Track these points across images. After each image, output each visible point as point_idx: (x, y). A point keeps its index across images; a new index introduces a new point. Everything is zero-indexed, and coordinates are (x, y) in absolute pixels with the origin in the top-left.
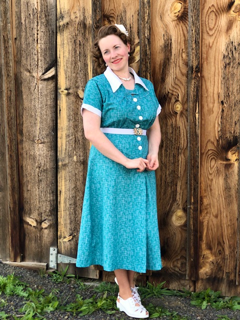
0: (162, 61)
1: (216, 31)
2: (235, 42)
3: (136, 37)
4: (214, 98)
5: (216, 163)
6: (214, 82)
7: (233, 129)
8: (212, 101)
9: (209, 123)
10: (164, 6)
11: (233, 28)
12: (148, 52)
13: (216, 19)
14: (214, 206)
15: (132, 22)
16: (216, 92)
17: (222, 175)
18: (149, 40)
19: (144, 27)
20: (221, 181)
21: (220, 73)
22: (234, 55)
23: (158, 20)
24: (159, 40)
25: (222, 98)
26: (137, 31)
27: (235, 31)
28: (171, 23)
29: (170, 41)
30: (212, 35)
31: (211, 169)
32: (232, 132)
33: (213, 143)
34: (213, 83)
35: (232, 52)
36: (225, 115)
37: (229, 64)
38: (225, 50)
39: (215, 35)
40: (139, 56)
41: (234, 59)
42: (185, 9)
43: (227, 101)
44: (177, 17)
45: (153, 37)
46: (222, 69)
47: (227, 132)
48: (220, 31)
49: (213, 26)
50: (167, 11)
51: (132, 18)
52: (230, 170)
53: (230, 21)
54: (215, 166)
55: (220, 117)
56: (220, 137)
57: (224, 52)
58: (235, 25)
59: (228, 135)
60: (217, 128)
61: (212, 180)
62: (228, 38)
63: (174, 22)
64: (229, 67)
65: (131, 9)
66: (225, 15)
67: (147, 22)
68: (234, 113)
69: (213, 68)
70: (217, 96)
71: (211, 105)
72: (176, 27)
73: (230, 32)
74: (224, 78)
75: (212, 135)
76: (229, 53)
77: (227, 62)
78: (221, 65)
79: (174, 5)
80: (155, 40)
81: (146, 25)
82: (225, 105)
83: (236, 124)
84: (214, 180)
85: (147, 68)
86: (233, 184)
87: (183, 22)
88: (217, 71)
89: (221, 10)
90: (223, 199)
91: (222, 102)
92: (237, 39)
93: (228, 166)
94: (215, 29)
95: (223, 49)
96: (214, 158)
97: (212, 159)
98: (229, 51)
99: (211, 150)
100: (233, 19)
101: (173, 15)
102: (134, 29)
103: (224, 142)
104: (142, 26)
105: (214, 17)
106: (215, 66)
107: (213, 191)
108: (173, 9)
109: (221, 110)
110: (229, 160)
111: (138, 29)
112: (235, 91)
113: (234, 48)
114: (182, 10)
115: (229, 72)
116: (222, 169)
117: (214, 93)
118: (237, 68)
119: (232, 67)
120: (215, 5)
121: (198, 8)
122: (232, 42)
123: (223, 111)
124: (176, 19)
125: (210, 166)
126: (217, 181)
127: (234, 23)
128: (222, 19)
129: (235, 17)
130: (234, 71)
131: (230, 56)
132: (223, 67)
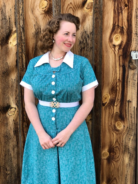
0: (34, 45)
2: (88, 32)
3: (14, 26)
10: (34, 2)
11: (86, 20)
12: (23, 38)
13: (74, 14)
15: (10, 14)
18: (23, 28)
19: (19, 18)
22: (88, 41)
23: (30, 13)
24: (31, 29)
26: (14, 22)
27: (88, 23)
28: (40, 15)
29: (39, 30)
35: (86, 39)
38: (81, 37)
40: (16, 41)
41: (88, 44)
42: (50, 5)
44: (44, 11)
45: (27, 26)
46: (79, 52)
50: (37, 6)
51: (10, 11)
53: (84, 15)
57: (80, 39)
62: (83, 28)
63: (42, 15)
64: (84, 50)
65: (9, 4)
66: (80, 11)
67: (21, 15)
72: (44, 19)
76: (83, 40)
77: (83, 46)
78: (78, 48)
79: (42, 2)
80: (28, 29)
81: (21, 17)
85: (23, 50)
87: (49, 16)
89: (77, 7)
92: (89, 29)
95: (79, 36)
100: (86, 14)
101: (41, 9)
102: (12, 20)
104: (18, 18)
105: (72, 12)
106: (74, 50)
108: (41, 5)
111: (15, 20)
113: (87, 36)
114: (48, 6)
115: (84, 54)
118: (90, 51)
119: (86, 50)
120: (73, 3)
121: (59, 5)
122: (86, 32)
124: (44, 12)
127: (87, 17)
128: (78, 14)
129: (87, 12)
130: (88, 53)
131: (84, 42)
132: (79, 50)
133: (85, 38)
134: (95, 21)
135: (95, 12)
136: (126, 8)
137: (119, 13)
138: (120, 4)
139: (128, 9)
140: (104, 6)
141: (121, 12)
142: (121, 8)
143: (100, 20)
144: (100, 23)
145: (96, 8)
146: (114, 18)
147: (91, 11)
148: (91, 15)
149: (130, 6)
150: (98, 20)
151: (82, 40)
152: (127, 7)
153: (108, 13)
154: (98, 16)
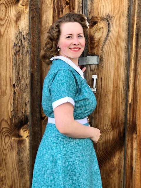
1: (7, 22)
2: (23, 33)
4: (6, 81)
5: (9, 139)
6: (7, 67)
7: (23, 109)
8: (5, 84)
9: (3, 104)
11: (21, 19)
13: (6, 11)
14: (8, 178)
16: (8, 76)
17: (16, 150)
20: (15, 155)
21: (11, 59)
22: (23, 44)
25: (14, 82)
27: (23, 22)
30: (3, 25)
31: (5, 144)
32: (23, 112)
33: (7, 122)
34: (5, 68)
35: (22, 41)
36: (17, 96)
37: (19, 51)
38: (15, 39)
39: (5, 25)
41: (23, 47)
43: (18, 84)
46: (13, 56)
47: (19, 112)
48: (10, 22)
49: (4, 16)
52: (23, 146)
53: (19, 13)
54: (9, 142)
55: (12, 98)
56: (13, 116)
57: (14, 41)
58: (23, 17)
59: (20, 115)
60: (10, 109)
61: (6, 154)
62: (17, 28)
64: (19, 54)
66: (14, 7)
68: (24, 95)
69: (5, 55)
70: (9, 79)
71: (4, 88)
73: (19, 23)
74: (15, 64)
75: (6, 114)
76: (18, 42)
77: (17, 50)
78: (12, 52)
82: (16, 88)
83: (26, 105)
84: (8, 155)
86: (25, 158)
88: (8, 58)
89: (10, 3)
90: (17, 171)
91: (14, 86)
92: (25, 30)
93: (21, 142)
94: (5, 19)
95: (13, 38)
96: (8, 135)
97: (6, 136)
98: (19, 40)
99: (5, 128)
100: (21, 12)
103: (16, 120)
105: (4, 8)
106: (7, 53)
107: (8, 165)
109: (13, 92)
110: (21, 137)
112: (25, 75)
113: (22, 37)
115: (19, 58)
116: (15, 145)
117: (6, 77)
118: (26, 55)
119: (22, 54)
122: (21, 32)
123: (15, 93)
125: (5, 142)
126: (11, 156)
127: (22, 16)
128: (11, 11)
129: (22, 10)
130: (24, 58)
131: (20, 44)
132: (14, 54)
133: (20, 39)
134: (32, 20)
135: (31, 10)
136: (67, 6)
137: (59, 12)
138: (60, 2)
139: (70, 8)
140: (42, 3)
141: (61, 11)
142: (61, 6)
143: (37, 19)
144: (37, 22)
145: (31, 5)
146: (53, 17)
147: (27, 8)
148: (27, 13)
149: (71, 4)
150: (35, 19)
151: (16, 43)
152: (69, 5)
153: (46, 11)
154: (34, 14)
